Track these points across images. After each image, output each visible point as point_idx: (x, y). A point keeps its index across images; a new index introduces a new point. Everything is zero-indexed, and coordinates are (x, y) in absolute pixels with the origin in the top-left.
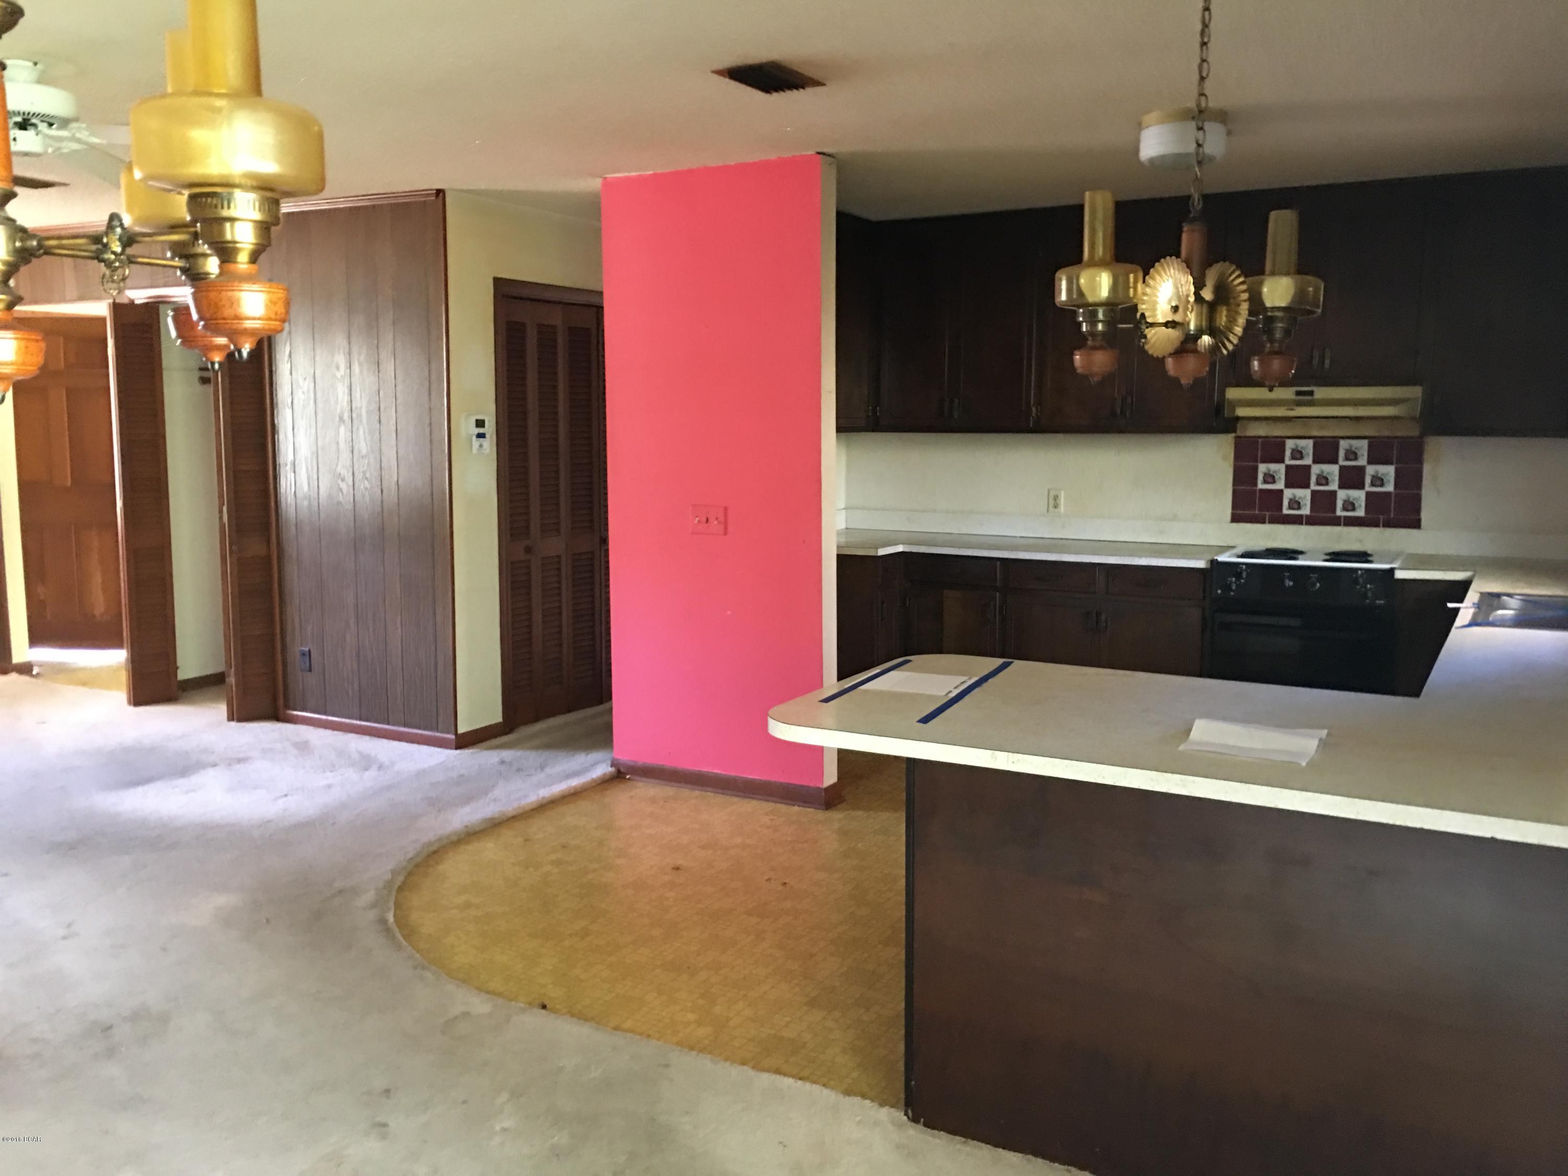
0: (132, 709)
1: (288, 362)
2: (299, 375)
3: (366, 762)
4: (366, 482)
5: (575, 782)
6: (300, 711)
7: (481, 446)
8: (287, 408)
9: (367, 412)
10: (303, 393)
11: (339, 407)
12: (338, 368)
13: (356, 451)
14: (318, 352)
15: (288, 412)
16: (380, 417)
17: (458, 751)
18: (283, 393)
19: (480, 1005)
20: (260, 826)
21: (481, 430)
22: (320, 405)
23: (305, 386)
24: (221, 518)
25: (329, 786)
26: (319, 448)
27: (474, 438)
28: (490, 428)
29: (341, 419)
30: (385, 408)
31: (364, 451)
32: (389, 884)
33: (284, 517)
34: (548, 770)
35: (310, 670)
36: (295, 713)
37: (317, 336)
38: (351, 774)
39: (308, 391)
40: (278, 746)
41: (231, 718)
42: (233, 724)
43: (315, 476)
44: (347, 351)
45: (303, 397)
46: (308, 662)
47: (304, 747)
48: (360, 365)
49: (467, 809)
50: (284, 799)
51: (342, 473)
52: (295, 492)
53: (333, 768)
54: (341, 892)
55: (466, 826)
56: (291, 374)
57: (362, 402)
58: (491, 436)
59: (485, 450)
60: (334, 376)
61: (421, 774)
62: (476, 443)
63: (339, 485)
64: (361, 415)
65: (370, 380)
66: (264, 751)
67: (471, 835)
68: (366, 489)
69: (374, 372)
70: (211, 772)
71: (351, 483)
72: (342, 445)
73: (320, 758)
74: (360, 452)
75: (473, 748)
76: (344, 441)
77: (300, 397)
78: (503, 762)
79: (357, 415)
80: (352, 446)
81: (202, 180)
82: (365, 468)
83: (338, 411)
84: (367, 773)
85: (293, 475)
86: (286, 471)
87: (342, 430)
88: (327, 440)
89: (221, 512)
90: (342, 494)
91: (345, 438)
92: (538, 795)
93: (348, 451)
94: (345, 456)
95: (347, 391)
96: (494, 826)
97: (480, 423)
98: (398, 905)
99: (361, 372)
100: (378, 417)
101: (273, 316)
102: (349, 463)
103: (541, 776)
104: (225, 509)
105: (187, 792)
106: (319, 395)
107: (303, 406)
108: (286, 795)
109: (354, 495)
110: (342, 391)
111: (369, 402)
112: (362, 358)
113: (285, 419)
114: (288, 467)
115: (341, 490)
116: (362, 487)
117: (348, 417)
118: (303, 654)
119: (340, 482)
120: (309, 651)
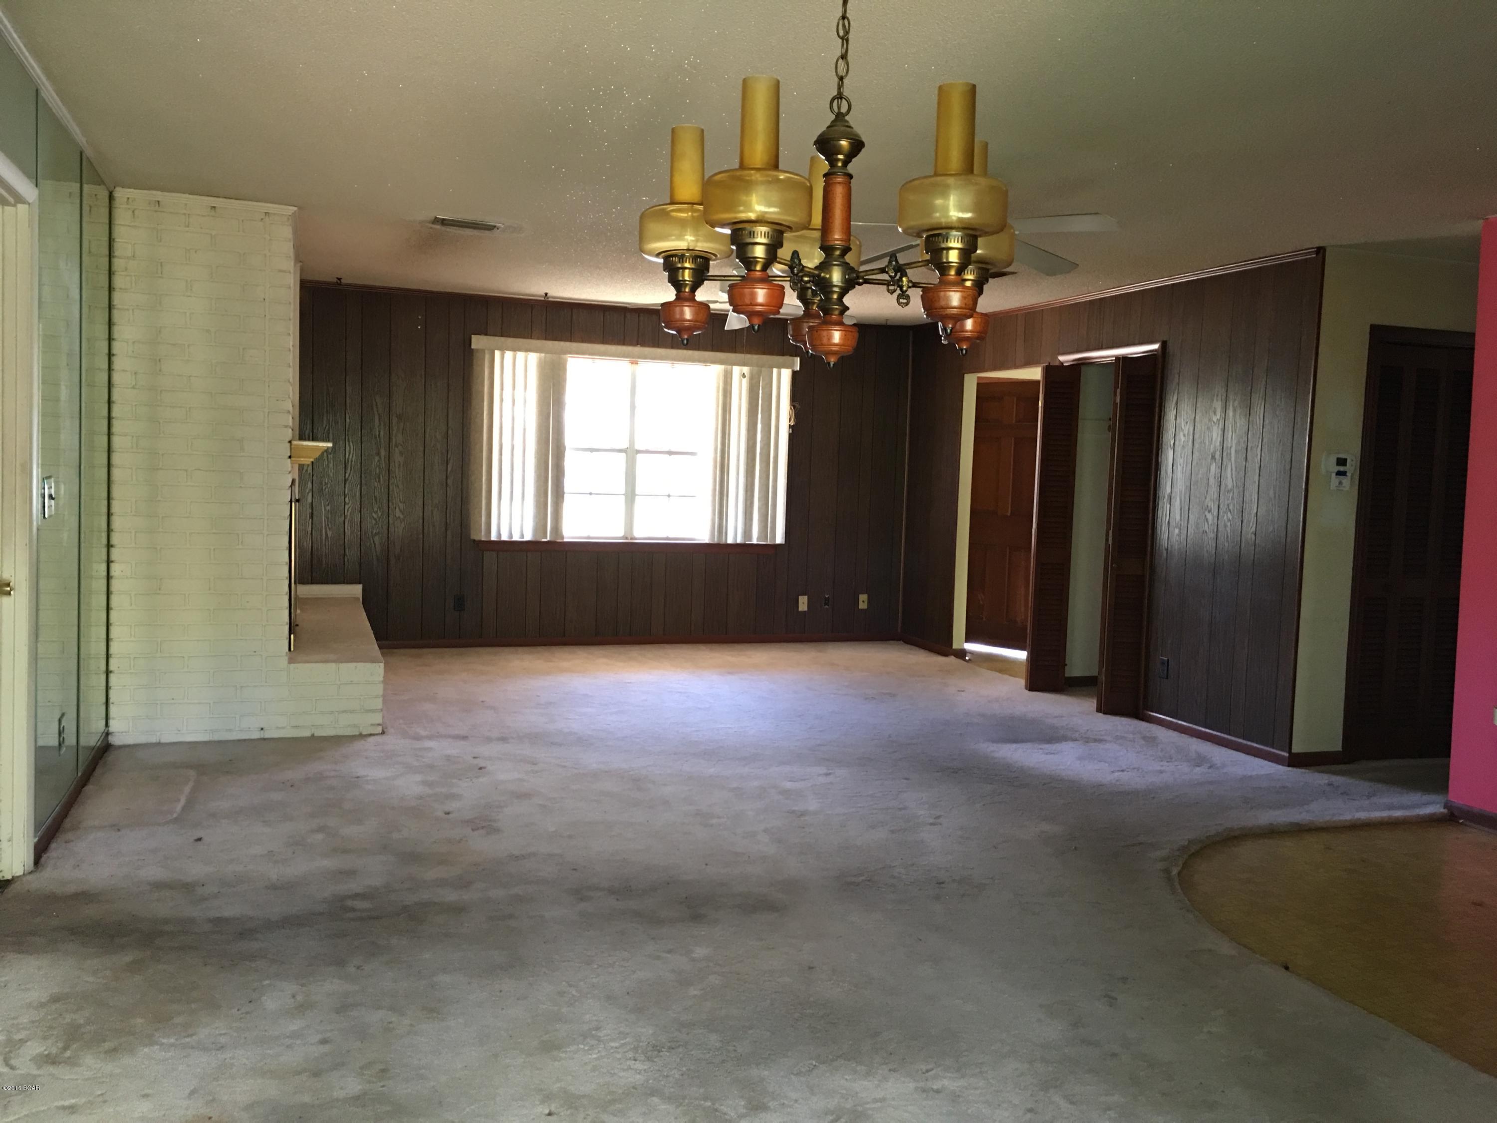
0: (1027, 692)
1: (1174, 409)
2: (1181, 421)
3: (1200, 760)
4: (1229, 514)
5: (1398, 814)
6: (1156, 713)
7: (1340, 483)
8: (1169, 449)
9: (1236, 451)
10: (1184, 435)
11: (1212, 447)
12: (1215, 413)
13: (1223, 483)
14: (1200, 399)
15: (1171, 453)
16: (1246, 456)
17: (1290, 769)
18: (1168, 437)
19: (1226, 948)
20: (1094, 787)
21: (1342, 468)
22: (1197, 446)
23: (1187, 428)
24: (1107, 540)
25: (1161, 772)
26: (1192, 483)
27: (1334, 475)
28: (1352, 467)
29: (1213, 457)
30: (1252, 447)
31: (1230, 486)
32: (1183, 849)
33: (1158, 542)
34: (1375, 799)
35: (1167, 678)
36: (1152, 713)
37: (1200, 386)
38: (1185, 768)
39: (1188, 434)
40: (1131, 736)
41: (1099, 710)
42: (1101, 714)
43: (1187, 508)
44: (1224, 398)
45: (1183, 439)
46: (1166, 672)
47: (1151, 741)
48: (1235, 411)
49: (1277, 812)
50: (1120, 773)
51: (1209, 505)
52: (1169, 522)
53: (1170, 759)
54: (1140, 844)
55: (1271, 824)
56: (1176, 419)
57: (1232, 441)
58: (1352, 475)
59: (1344, 487)
60: (1210, 420)
61: (1244, 779)
62: (1335, 480)
63: (1206, 516)
64: (1230, 454)
65: (1241, 422)
66: (1117, 738)
67: (1272, 832)
68: (1229, 520)
69: (1246, 415)
70: (1071, 744)
71: (1216, 513)
72: (1212, 481)
73: (1162, 750)
74: (1226, 486)
75: (1306, 769)
76: (1213, 477)
77: (1181, 437)
78: (1330, 784)
79: (1227, 454)
80: (1220, 481)
81: (935, 226)
82: (1229, 502)
83: (1212, 450)
84: (1198, 769)
85: (1168, 506)
86: (1164, 503)
87: (1213, 467)
88: (1200, 476)
89: (1107, 535)
90: (1208, 524)
91: (1215, 474)
92: (1354, 816)
93: (1216, 485)
94: (1213, 490)
95: (1220, 432)
96: (1299, 830)
97: (1341, 462)
98: (1185, 865)
99: (1234, 416)
100: (1244, 456)
101: (964, 306)
102: (1216, 495)
103: (1366, 802)
104: (1111, 532)
105: (1047, 754)
106: (1197, 436)
107: (1183, 446)
108: (1123, 771)
109: (1218, 525)
110: (1216, 434)
111: (1238, 443)
112: (1236, 403)
113: (1168, 457)
114: (1165, 500)
115: (1207, 520)
116: (1225, 517)
117: (1220, 455)
118: (1163, 663)
119: (1207, 513)
120: (1168, 660)
